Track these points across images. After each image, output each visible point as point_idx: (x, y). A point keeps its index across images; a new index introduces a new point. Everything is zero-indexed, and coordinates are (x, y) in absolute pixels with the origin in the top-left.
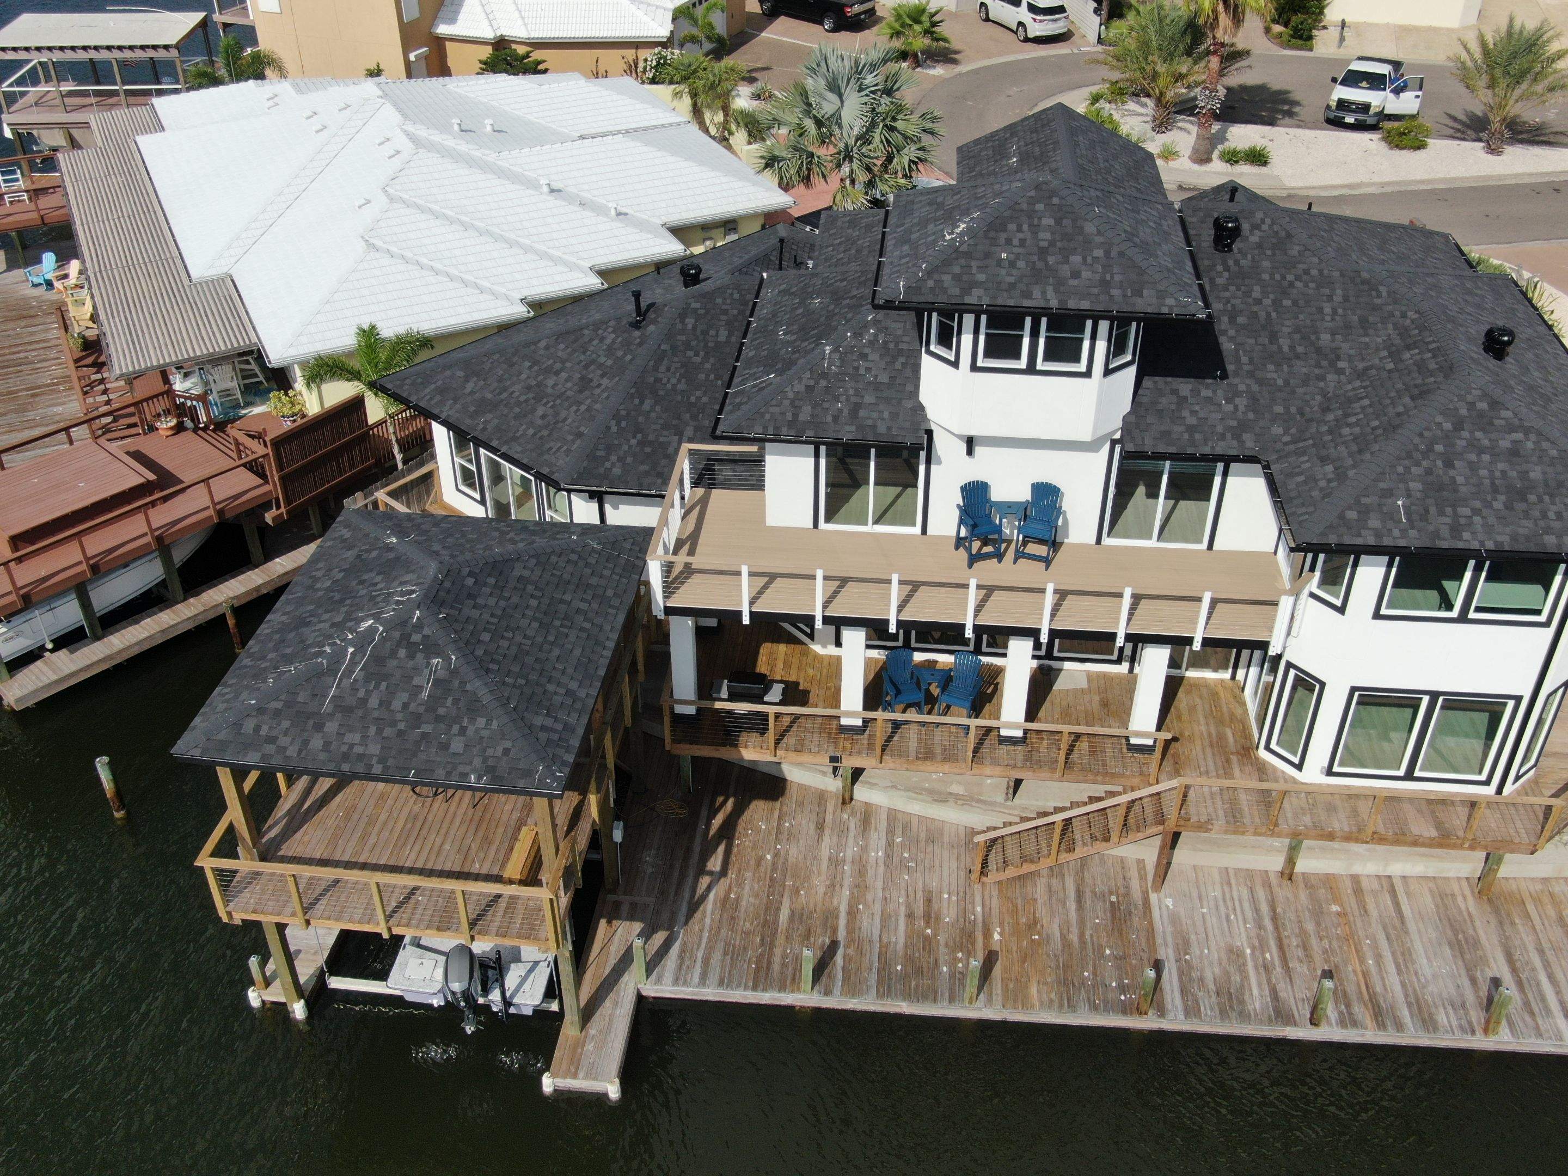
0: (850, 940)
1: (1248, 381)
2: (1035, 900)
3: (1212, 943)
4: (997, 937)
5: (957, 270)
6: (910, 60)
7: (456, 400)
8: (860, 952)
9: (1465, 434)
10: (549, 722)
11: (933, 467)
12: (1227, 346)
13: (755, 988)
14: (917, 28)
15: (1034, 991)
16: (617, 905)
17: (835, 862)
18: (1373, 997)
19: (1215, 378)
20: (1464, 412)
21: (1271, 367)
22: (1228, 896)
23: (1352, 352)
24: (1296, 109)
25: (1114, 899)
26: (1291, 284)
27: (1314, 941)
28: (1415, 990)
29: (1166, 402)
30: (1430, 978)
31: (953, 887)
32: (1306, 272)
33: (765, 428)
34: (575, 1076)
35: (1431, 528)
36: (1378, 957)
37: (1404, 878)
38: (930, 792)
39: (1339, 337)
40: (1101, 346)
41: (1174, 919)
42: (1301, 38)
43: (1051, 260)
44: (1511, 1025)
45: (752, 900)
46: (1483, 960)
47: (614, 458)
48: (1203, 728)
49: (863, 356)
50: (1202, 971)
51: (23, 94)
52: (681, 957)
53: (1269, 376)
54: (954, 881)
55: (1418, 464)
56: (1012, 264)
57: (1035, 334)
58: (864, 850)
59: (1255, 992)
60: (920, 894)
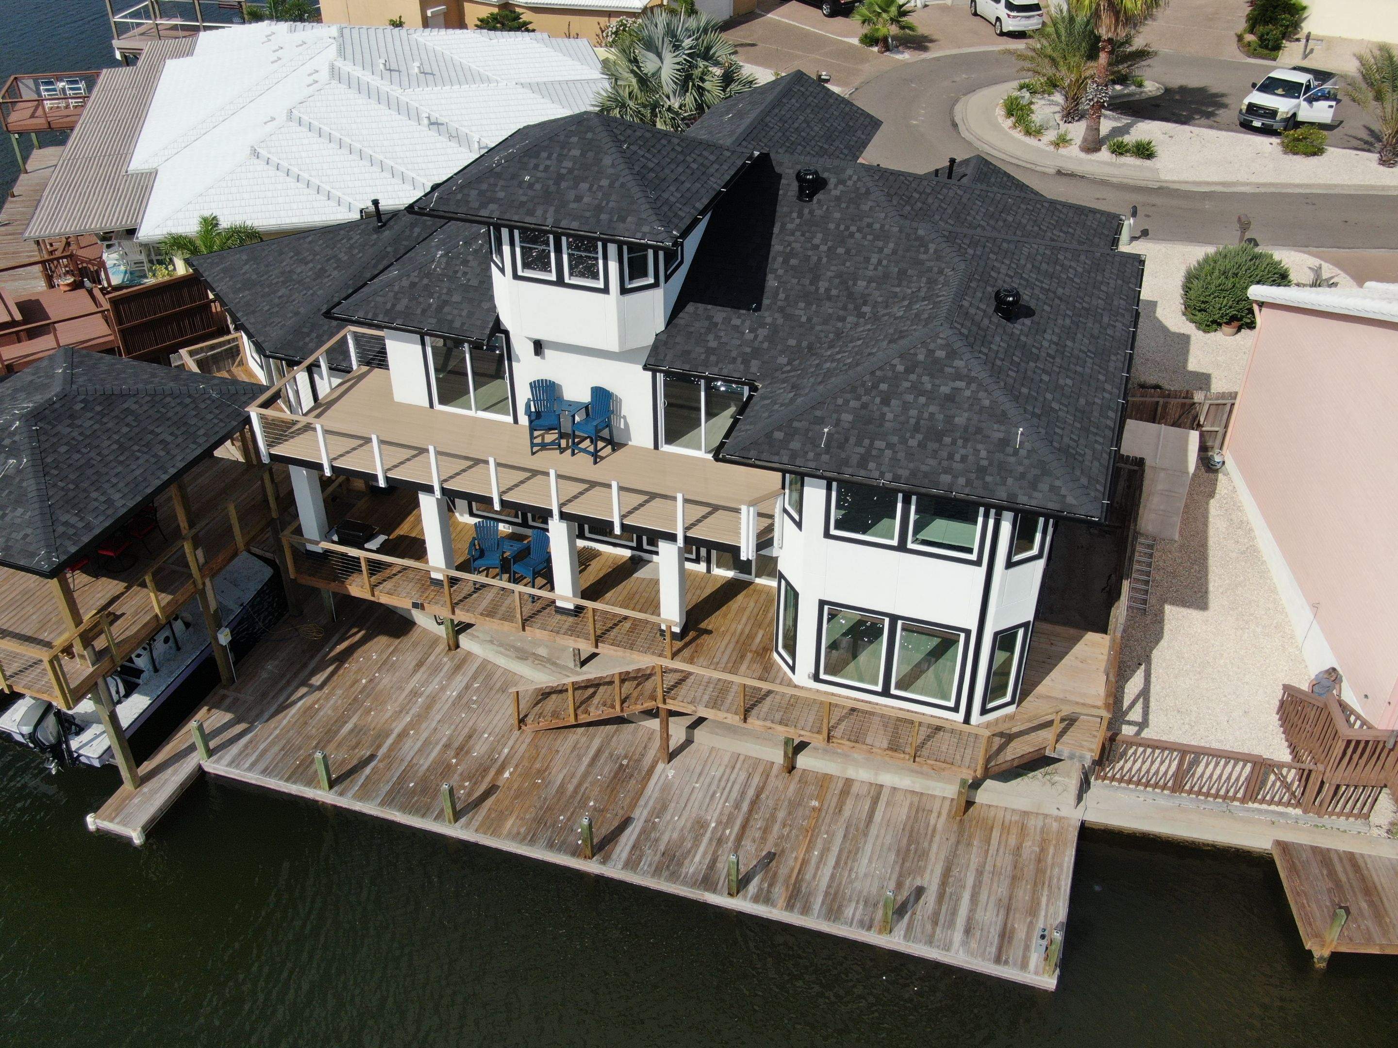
0: (387, 756)
1: (777, 315)
2: (557, 751)
3: (686, 814)
4: (507, 775)
5: (484, 186)
6: (881, 44)
7: (231, 277)
8: (388, 768)
9: (913, 377)
10: (74, 520)
11: (514, 364)
12: (771, 282)
13: (287, 780)
14: (884, 15)
15: (509, 823)
16: (224, 697)
17: (415, 694)
18: (799, 881)
19: (749, 310)
20: (921, 357)
21: (802, 305)
22: (725, 777)
23: (880, 299)
24: (1221, 112)
25: (625, 762)
26: (852, 235)
27: (776, 828)
28: (840, 883)
29: (699, 326)
30: (861, 875)
31: (497, 730)
32: (870, 225)
33: (367, 313)
34: (112, 820)
35: (843, 455)
36: (826, 850)
37: (894, 789)
38: (517, 649)
39: (874, 285)
40: (613, 266)
41: (666, 788)
42: (1266, 47)
43: (564, 185)
44: (910, 927)
45: (330, 712)
46: (921, 871)
47: (314, 335)
48: (740, 627)
49: (465, 262)
50: (662, 834)
51: (139, 25)
52: (246, 746)
53: (797, 312)
54: (500, 725)
55: (858, 398)
56: (531, 185)
57: (558, 250)
58: (443, 689)
59: (697, 858)
60: (466, 730)
